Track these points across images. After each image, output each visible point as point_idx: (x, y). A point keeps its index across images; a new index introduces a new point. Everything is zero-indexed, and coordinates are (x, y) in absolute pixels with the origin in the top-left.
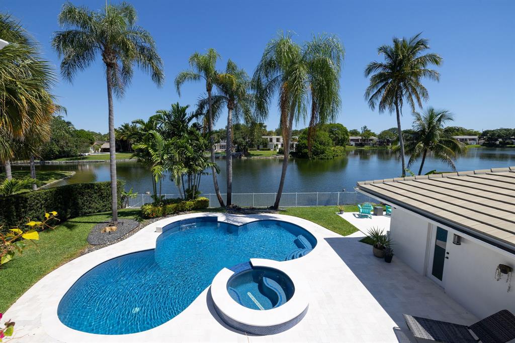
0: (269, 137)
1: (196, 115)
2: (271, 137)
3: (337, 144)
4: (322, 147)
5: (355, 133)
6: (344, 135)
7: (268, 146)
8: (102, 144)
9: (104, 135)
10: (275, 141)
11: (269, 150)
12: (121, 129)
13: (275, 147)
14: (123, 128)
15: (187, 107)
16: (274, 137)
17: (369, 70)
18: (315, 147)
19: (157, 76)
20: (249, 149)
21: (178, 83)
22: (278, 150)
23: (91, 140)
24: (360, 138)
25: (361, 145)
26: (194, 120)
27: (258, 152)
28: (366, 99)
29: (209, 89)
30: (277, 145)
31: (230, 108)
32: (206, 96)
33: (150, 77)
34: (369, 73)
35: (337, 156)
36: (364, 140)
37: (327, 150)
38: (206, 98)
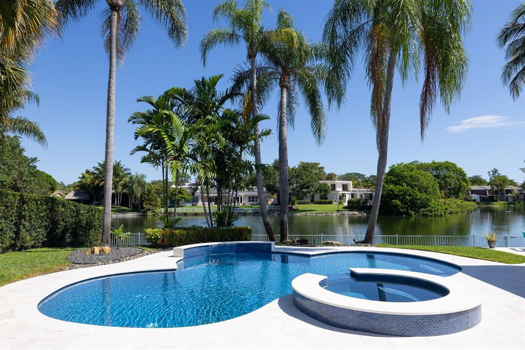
0: (329, 183)
1: (231, 95)
2: (332, 182)
3: (448, 196)
4: (424, 196)
5: (477, 180)
6: (458, 180)
7: (329, 196)
8: (67, 194)
9: (68, 185)
10: (339, 189)
11: (330, 203)
12: (97, 169)
13: (340, 198)
14: (100, 168)
15: (220, 77)
16: (339, 184)
17: (505, 35)
18: (410, 195)
19: (176, 31)
20: (296, 202)
21: (206, 46)
22: (346, 204)
23: (53, 185)
24: (489, 187)
25: (492, 200)
26: (228, 105)
27: (312, 206)
28: (505, 82)
29: (251, 56)
30: (343, 195)
31: (282, 86)
32: (247, 67)
33: (166, 33)
34: (505, 41)
35: (451, 213)
36: (496, 192)
37: (433, 201)
38: (247, 69)
